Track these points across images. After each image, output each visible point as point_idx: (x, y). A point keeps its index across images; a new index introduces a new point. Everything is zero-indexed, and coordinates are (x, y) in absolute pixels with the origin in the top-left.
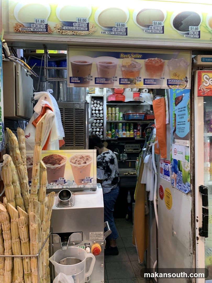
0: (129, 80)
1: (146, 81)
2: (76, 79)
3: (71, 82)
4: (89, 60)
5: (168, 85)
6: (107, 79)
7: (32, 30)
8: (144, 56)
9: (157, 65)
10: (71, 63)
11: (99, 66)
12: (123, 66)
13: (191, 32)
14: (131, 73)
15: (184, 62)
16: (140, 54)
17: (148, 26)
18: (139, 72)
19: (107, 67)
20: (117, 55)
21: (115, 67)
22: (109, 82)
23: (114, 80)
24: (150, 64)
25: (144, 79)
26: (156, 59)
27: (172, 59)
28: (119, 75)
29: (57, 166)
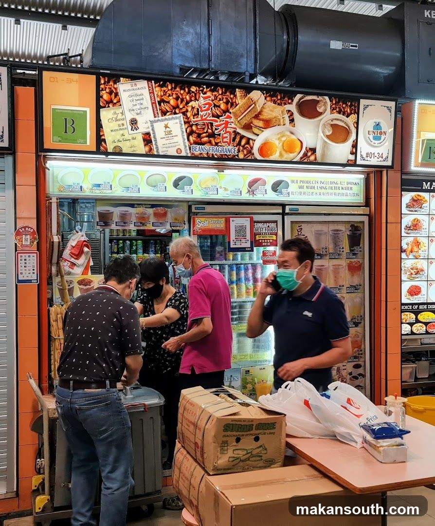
0: (141, 223)
1: (154, 223)
2: (101, 223)
3: (97, 225)
4: (111, 209)
5: (171, 226)
6: (125, 223)
7: (71, 190)
8: (153, 206)
9: (162, 212)
10: (98, 212)
11: (119, 214)
12: (137, 213)
13: (186, 190)
14: (143, 218)
15: (183, 210)
16: (149, 204)
17: (155, 186)
18: (148, 218)
19: (125, 214)
20: (132, 206)
21: (131, 214)
22: (127, 225)
23: (130, 223)
24: (157, 212)
25: (153, 223)
26: (161, 208)
27: (173, 208)
28: (134, 219)
29: (88, 287)
